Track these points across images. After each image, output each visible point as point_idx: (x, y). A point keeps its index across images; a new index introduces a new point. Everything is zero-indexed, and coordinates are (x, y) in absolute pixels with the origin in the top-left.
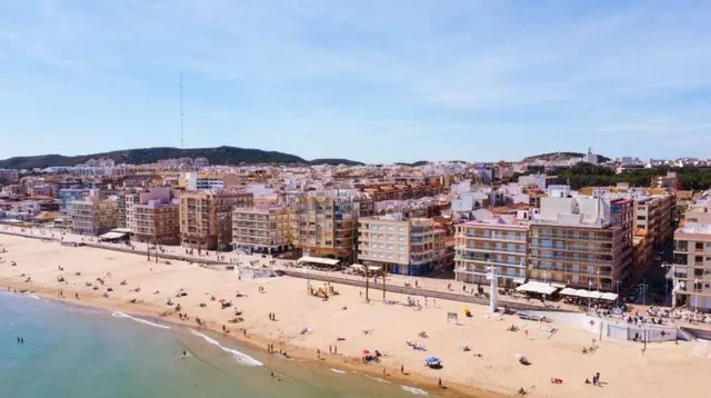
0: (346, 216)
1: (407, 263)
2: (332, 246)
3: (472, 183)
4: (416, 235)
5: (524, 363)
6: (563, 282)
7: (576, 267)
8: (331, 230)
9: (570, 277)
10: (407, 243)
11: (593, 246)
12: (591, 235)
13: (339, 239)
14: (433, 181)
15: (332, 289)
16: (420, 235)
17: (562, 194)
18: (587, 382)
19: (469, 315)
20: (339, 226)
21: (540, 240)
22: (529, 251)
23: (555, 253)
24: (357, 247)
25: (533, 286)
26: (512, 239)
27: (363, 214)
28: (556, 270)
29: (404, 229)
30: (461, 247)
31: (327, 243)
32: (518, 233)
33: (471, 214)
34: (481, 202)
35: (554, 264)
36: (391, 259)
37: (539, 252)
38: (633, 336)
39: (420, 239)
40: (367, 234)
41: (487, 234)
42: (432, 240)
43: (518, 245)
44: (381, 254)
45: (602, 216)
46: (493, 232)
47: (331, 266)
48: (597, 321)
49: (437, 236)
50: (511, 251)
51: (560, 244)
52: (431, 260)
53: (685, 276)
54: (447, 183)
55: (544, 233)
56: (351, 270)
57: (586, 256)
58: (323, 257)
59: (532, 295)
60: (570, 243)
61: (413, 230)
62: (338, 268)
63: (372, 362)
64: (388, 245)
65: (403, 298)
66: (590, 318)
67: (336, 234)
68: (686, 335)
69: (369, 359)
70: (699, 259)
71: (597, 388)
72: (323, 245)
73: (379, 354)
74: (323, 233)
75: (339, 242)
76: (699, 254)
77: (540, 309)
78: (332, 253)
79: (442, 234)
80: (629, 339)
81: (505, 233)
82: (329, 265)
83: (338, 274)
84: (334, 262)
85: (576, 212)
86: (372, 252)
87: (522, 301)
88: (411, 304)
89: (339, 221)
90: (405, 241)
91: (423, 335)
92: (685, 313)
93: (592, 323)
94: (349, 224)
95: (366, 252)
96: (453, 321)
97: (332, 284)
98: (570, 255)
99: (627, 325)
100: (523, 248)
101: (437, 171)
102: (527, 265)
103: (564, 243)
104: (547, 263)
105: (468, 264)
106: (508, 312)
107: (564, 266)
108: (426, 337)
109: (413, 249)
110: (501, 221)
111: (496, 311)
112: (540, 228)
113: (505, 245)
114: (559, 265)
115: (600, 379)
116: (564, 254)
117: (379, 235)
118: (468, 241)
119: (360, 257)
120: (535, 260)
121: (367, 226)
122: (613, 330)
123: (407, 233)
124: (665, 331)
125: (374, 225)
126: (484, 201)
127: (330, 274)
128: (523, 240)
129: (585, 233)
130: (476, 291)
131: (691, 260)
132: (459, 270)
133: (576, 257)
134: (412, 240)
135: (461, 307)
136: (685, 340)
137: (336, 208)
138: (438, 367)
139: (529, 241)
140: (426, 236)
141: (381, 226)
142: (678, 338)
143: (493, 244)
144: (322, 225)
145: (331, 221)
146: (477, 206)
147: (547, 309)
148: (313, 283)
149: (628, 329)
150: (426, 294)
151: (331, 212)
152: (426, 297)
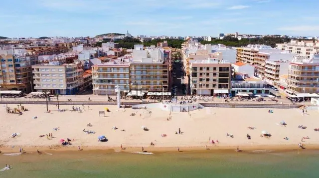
0: (23, 64)
1: (65, 88)
2: (15, 83)
3: (84, 46)
4: (69, 73)
5: (146, 130)
6: (147, 90)
7: (152, 82)
8: (13, 74)
9: (149, 87)
10: (64, 77)
11: (159, 72)
12: (158, 67)
13: (20, 78)
14: (60, 45)
15: (23, 108)
16: (71, 73)
17: (141, 49)
18: (177, 133)
19: (108, 111)
20: (19, 71)
21: (135, 71)
22: (130, 77)
23: (142, 77)
24: (33, 82)
25: (134, 93)
26: (121, 71)
27: (33, 63)
28: (144, 84)
29: (62, 70)
30: (95, 77)
31: (11, 81)
32: (124, 68)
33: (90, 61)
34: (93, 55)
35: (142, 82)
36: (55, 87)
37: (135, 77)
38: (182, 109)
39: (71, 75)
40: (38, 74)
41: (109, 69)
42: (77, 75)
43: (125, 74)
44: (49, 85)
45: (160, 58)
46: (112, 69)
47: (17, 95)
48: (167, 105)
49: (79, 72)
50: (122, 77)
51: (144, 72)
52: (77, 86)
53: (196, 82)
54: (68, 46)
55: (137, 67)
56: (31, 96)
57: (156, 77)
58: (9, 90)
59: (134, 97)
60: (149, 71)
61: (67, 70)
62: (22, 95)
63: (67, 145)
64: (53, 80)
65: (70, 107)
66: (164, 105)
67: (17, 76)
68: (201, 106)
69: (65, 144)
70: (201, 74)
71: (181, 135)
72: (9, 83)
73: (69, 140)
74: (8, 76)
75: (19, 81)
76: (201, 72)
77: (141, 103)
78: (16, 87)
79: (82, 71)
80: (181, 111)
81: (118, 68)
82: (15, 94)
83: (23, 99)
84: (18, 92)
85: (149, 57)
86: (43, 85)
87: (131, 100)
88: (74, 110)
89: (18, 68)
90: (63, 77)
91: (90, 125)
92: (197, 97)
93: (165, 106)
94: (25, 69)
95: (38, 85)
96: (102, 115)
97: (22, 105)
98: (149, 77)
99: (179, 105)
100: (127, 75)
101: (61, 40)
102: (130, 83)
103: (147, 72)
104: (139, 82)
105: (100, 86)
106: (126, 107)
107: (147, 82)
108: (91, 126)
109: (68, 80)
110: (115, 63)
111: (120, 107)
112: (135, 65)
113: (118, 74)
114: (145, 82)
115: (181, 131)
116: (147, 77)
117: (46, 74)
118: (99, 74)
119: (36, 87)
120: (133, 81)
121: (38, 70)
122: (174, 108)
123: (64, 72)
124: (195, 105)
125: (43, 69)
126: (95, 54)
127: (18, 99)
128: (127, 71)
129: (155, 66)
130: (108, 99)
131: (198, 75)
132: (95, 89)
133: (152, 77)
134: (67, 75)
135: (104, 108)
136: (201, 108)
137: (15, 60)
138: (106, 140)
139: (130, 72)
140: (74, 73)
141: (48, 69)
142: (199, 108)
143: (112, 75)
144: (6, 70)
145: (13, 68)
146: (92, 57)
147: (144, 103)
148: (9, 106)
149: (180, 107)
150: (83, 103)
151: (12, 63)
152: (83, 105)
